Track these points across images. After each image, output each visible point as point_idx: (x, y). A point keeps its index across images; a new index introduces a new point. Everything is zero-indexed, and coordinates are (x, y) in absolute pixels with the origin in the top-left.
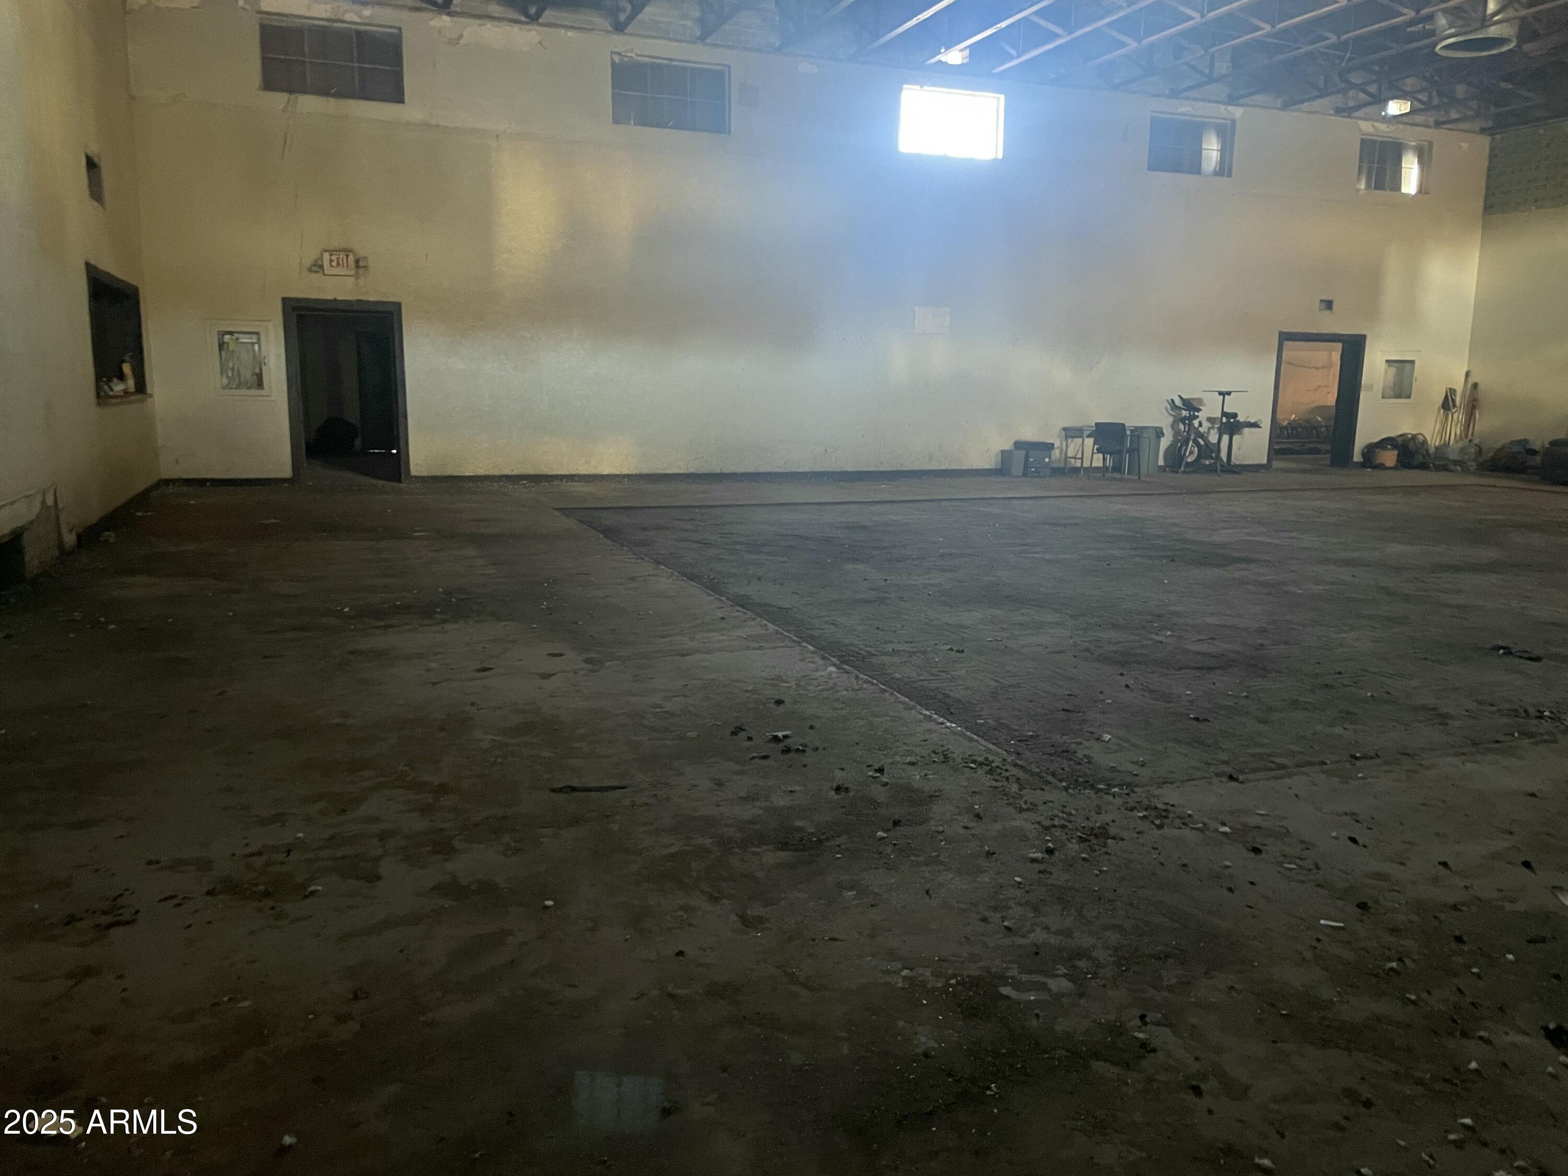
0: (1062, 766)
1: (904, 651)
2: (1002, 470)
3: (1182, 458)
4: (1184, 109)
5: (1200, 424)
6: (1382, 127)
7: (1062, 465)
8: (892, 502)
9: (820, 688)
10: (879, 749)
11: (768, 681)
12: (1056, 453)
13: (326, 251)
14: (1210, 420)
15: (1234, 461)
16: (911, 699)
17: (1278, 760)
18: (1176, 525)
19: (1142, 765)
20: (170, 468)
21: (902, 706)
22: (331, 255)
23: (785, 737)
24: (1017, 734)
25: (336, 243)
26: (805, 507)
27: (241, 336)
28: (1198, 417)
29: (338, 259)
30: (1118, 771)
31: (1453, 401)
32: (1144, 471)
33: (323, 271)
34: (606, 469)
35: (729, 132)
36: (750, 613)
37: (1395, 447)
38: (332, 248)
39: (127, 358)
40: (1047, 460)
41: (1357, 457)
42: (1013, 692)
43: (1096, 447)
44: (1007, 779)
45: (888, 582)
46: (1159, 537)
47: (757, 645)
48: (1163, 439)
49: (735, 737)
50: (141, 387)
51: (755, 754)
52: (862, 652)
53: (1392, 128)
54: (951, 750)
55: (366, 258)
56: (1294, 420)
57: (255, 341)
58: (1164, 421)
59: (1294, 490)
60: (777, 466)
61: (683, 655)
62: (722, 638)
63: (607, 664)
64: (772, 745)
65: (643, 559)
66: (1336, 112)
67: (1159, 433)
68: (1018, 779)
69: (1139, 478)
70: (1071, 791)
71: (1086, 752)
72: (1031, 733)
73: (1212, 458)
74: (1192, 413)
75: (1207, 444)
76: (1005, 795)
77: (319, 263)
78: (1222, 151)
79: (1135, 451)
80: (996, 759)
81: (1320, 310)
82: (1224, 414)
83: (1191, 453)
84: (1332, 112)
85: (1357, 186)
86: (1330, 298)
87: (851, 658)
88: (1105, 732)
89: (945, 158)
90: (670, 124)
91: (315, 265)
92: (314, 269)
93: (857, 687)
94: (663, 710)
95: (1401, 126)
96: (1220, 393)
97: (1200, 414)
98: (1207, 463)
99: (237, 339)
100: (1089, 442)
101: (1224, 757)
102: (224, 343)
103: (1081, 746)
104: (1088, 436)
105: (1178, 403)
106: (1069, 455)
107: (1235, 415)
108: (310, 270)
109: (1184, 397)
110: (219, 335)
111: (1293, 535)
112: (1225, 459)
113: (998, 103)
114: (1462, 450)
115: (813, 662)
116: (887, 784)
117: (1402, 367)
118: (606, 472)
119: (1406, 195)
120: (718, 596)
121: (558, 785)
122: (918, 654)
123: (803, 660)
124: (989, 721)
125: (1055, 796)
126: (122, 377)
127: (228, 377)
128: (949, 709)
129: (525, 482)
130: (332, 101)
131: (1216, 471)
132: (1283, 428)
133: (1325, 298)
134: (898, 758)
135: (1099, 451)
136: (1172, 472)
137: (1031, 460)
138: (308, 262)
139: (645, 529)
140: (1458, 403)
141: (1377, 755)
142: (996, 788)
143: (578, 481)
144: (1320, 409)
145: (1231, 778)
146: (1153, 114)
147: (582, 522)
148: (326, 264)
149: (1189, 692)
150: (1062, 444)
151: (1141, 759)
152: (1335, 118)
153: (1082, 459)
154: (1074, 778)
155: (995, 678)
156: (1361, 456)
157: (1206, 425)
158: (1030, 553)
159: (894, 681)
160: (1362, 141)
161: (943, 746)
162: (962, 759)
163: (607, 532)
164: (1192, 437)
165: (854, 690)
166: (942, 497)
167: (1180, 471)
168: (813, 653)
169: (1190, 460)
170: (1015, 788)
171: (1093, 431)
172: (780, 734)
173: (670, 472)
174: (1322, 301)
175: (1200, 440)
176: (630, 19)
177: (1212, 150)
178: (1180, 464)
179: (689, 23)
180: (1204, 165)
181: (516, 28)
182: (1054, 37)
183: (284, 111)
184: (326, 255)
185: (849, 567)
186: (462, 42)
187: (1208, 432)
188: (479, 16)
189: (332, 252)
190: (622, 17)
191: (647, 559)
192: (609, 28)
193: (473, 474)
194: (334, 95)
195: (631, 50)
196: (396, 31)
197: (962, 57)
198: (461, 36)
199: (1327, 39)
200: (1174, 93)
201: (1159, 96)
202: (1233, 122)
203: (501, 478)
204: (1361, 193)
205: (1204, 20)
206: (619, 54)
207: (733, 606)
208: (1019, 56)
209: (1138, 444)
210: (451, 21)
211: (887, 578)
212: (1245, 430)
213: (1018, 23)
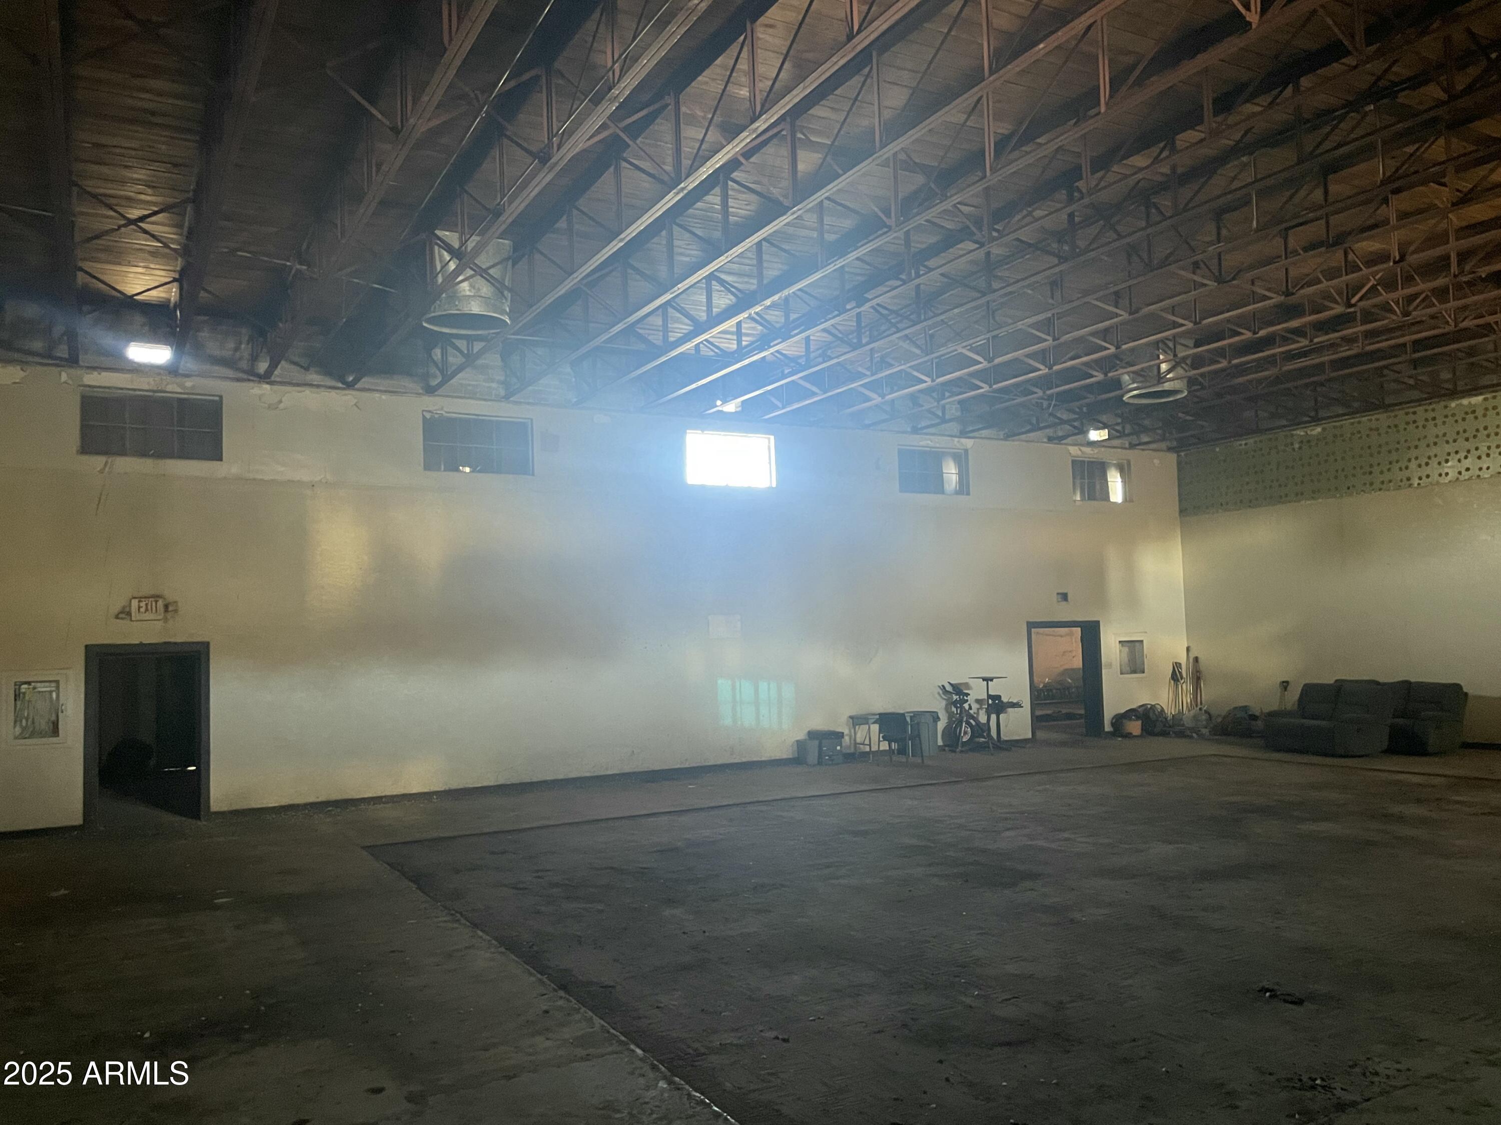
1: (731, 1044)
2: (799, 758)
3: (958, 738)
4: (925, 442)
5: (970, 708)
6: (1088, 450)
7: (852, 750)
9: (653, 1116)
11: (600, 1112)
12: (846, 741)
13: (134, 598)
14: (978, 701)
15: (1004, 737)
18: (962, 827)
22: (139, 601)
25: (146, 590)
27: (38, 685)
28: (967, 701)
29: (147, 605)
31: (1180, 673)
32: (926, 753)
33: (131, 616)
34: (416, 788)
35: (533, 475)
36: (573, 1000)
37: (1138, 718)
38: (140, 594)
40: (838, 748)
41: (1108, 728)
42: (842, 1100)
43: (881, 735)
45: (707, 934)
46: (950, 845)
47: (584, 1053)
48: (939, 723)
52: (690, 1050)
53: (1096, 451)
55: (176, 602)
56: (1048, 683)
57: (53, 689)
58: (938, 705)
61: (510, 1078)
62: (547, 1044)
63: (431, 1100)
65: (458, 921)
66: (1048, 440)
67: (935, 717)
73: (984, 737)
74: (961, 697)
75: (978, 723)
77: (127, 609)
78: (960, 474)
79: (916, 737)
81: (1058, 602)
82: (989, 696)
83: (965, 733)
84: (1045, 440)
85: (1074, 498)
86: (1065, 592)
87: (681, 1063)
89: (727, 487)
91: (123, 612)
92: (121, 616)
93: (690, 1112)
95: (1103, 449)
96: (984, 679)
97: (968, 697)
98: (981, 741)
99: (35, 688)
100: (875, 728)
102: (20, 693)
104: (874, 723)
105: (949, 688)
106: (858, 740)
107: (999, 697)
108: (117, 617)
109: (952, 682)
110: (15, 685)
112: (995, 736)
113: (769, 443)
114: (1195, 717)
115: (643, 1075)
117: (1133, 647)
118: (414, 791)
119: (1115, 503)
120: (539, 976)
122: (745, 1049)
123: (632, 1073)
127: (21, 727)
129: (330, 810)
130: (150, 461)
131: (989, 748)
132: (1041, 692)
133: (1061, 591)
135: (885, 738)
136: (951, 751)
137: (825, 749)
138: (116, 608)
139: (457, 871)
140: (1184, 675)
143: (386, 804)
144: (1069, 672)
146: (900, 447)
147: (391, 866)
148: (134, 611)
149: (1005, 1084)
150: (850, 731)
152: (1048, 445)
153: (870, 745)
155: (824, 1079)
156: (1111, 727)
157: (975, 706)
158: (836, 878)
159: (727, 1095)
160: (1073, 462)
163: (420, 880)
164: (965, 719)
167: (958, 750)
168: (642, 1060)
169: (964, 740)
171: (877, 719)
173: (480, 785)
174: (1058, 594)
175: (972, 721)
176: (440, 385)
177: (951, 472)
178: (957, 745)
179: (494, 385)
180: (946, 486)
181: (333, 393)
182: (814, 394)
183: (101, 471)
184: (135, 603)
185: (667, 912)
186: (282, 406)
187: (978, 713)
188: (298, 385)
189: (140, 599)
190: (434, 383)
191: (463, 921)
192: (421, 391)
193: (276, 805)
194: (152, 456)
195: (442, 409)
196: (217, 398)
197: (737, 407)
198: (280, 402)
199: (1036, 393)
200: (915, 431)
201: (903, 432)
202: (966, 451)
203: (306, 806)
204: (1078, 503)
205: (934, 383)
206: (430, 411)
207: (555, 990)
208: (783, 408)
209: (919, 730)
210: (271, 390)
211: (704, 928)
212: (1010, 710)
213: (782, 386)
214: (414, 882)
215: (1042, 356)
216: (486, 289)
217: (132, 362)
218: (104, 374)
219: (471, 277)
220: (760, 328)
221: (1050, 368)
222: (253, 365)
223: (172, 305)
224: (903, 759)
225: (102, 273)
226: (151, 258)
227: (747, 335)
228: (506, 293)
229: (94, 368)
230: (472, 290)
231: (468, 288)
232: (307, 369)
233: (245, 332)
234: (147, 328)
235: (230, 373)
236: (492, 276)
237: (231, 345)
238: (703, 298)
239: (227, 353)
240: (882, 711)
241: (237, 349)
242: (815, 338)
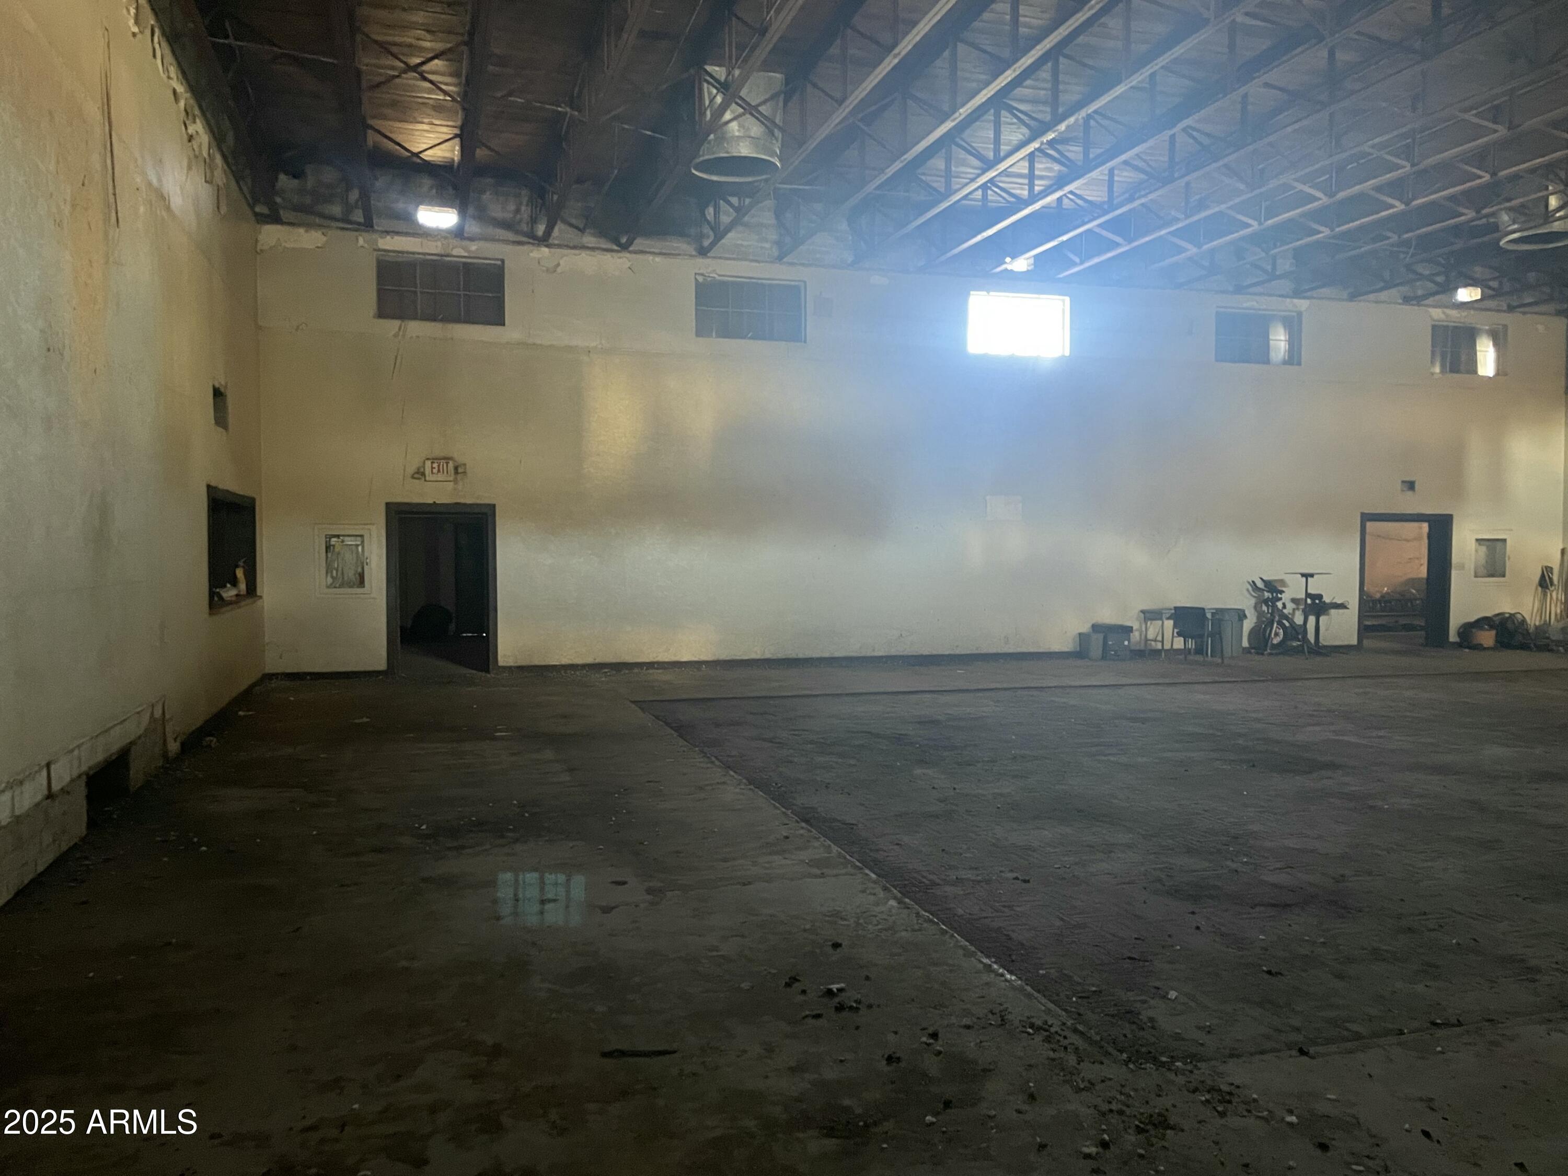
0: (1124, 1032)
1: (968, 879)
2: (1081, 652)
3: (1266, 640)
4: (1249, 303)
5: (1284, 606)
6: (1454, 313)
7: (1142, 647)
8: (967, 691)
9: (880, 927)
10: (935, 1008)
11: (827, 918)
12: (1135, 636)
13: (428, 459)
14: (1294, 600)
15: (1323, 642)
16: (972, 944)
17: (1355, 1027)
18: (1258, 720)
19: (1209, 1032)
20: (275, 663)
21: (961, 952)
22: (432, 463)
23: (840, 990)
24: (1079, 988)
25: (438, 453)
26: (878, 697)
27: (346, 539)
28: (1281, 599)
29: (439, 466)
30: (1183, 1039)
31: (1551, 579)
32: (1227, 651)
33: (425, 477)
34: (686, 655)
35: (805, 342)
36: (814, 831)
37: (1491, 627)
38: (434, 457)
39: (241, 563)
40: (1126, 643)
41: (1453, 637)
42: (1078, 934)
43: (1175, 631)
44: (1066, 1048)
45: (957, 791)
46: (1240, 735)
47: (818, 872)
48: (1245, 622)
49: (788, 989)
50: (252, 590)
51: (807, 1013)
52: (924, 880)
53: (1464, 314)
54: (1009, 1010)
55: (465, 465)
56: (1387, 593)
57: (359, 543)
58: (1247, 603)
59: (1385, 676)
60: (853, 648)
61: (744, 884)
62: (784, 862)
63: (669, 894)
64: (825, 1000)
65: (713, 762)
66: (1404, 301)
67: (1242, 615)
68: (1077, 1049)
69: (1223, 662)
70: (1131, 1066)
71: (1150, 1013)
72: (1094, 989)
73: (1299, 641)
74: (1275, 595)
75: (1293, 624)
76: (1063, 1070)
77: (422, 470)
78: (1290, 341)
79: (1217, 634)
80: (1055, 1022)
81: (1403, 491)
82: (1308, 595)
83: (1277, 634)
84: (1400, 301)
85: (1432, 370)
86: (1412, 479)
87: (914, 889)
88: (1173, 989)
89: (1012, 358)
90: (749, 335)
91: (417, 473)
92: (416, 476)
93: (917, 927)
94: (719, 953)
95: (1473, 312)
96: (1303, 575)
97: (1283, 596)
98: (1294, 644)
99: (343, 541)
100: (1169, 624)
101: (1296, 1022)
102: (330, 545)
103: (1145, 1006)
104: (1168, 619)
105: (1260, 584)
106: (1149, 637)
107: (1320, 597)
108: (413, 477)
109: (1265, 578)
110: (326, 538)
111: (1381, 733)
112: (1312, 640)
113: (1064, 305)
114: (1564, 630)
115: (874, 894)
116: (940, 1053)
117: (1494, 546)
118: (685, 659)
119: (1484, 377)
120: (784, 810)
121: (608, 1048)
122: (982, 884)
123: (863, 891)
124: (1052, 971)
125: (1113, 1071)
126: (234, 583)
127: (332, 577)
128: (1010, 955)
129: (606, 670)
130: (438, 325)
131: (1303, 652)
132: (1375, 602)
133: (1407, 479)
134: (953, 1020)
135: (1179, 634)
136: (1258, 653)
137: (1110, 643)
138: (411, 470)
139: (718, 725)
140: (1555, 582)
141: (1458, 1021)
142: (1053, 1060)
143: (657, 669)
144: (1412, 582)
145: (1302, 1052)
146: (1218, 309)
147: (657, 717)
148: (428, 471)
149: (1263, 937)
150: (1141, 627)
151: (1208, 1024)
152: (1404, 307)
153: (1162, 642)
154: (1136, 1047)
155: (1061, 915)
156: (1457, 636)
157: (1290, 606)
158: (1105, 755)
159: (956, 918)
160: (1434, 327)
161: (1001, 1004)
162: (1020, 1021)
163: (682, 730)
164: (1277, 619)
165: (914, 930)
166: (1017, 685)
167: (1266, 653)
168: (875, 882)
169: (1275, 642)
170: (1072, 1060)
171: (1172, 614)
172: (834, 987)
173: (746, 658)
174: (1403, 482)
175: (1285, 622)
176: (713, 244)
177: (1279, 340)
178: (1266, 646)
179: (767, 245)
180: (1273, 355)
181: (608, 256)
182: (1118, 245)
183: (396, 336)
184: (428, 463)
185: (918, 771)
186: (559, 270)
187: (1293, 614)
188: (574, 247)
189: (433, 460)
190: (706, 243)
191: (717, 763)
192: (694, 253)
193: (557, 663)
194: (442, 320)
195: (714, 271)
196: (499, 263)
197: (1028, 266)
198: (558, 265)
199: (1388, 238)
200: (1239, 290)
201: (1223, 292)
202: (1300, 314)
203: (584, 666)
204: (1436, 376)
205: (1262, 227)
206: (702, 275)
207: (798, 822)
208: (1082, 263)
209: (1220, 627)
210: (550, 252)
211: (956, 786)
212: (1333, 611)
213: (1081, 234)
214: (676, 731)
215: (1396, 188)
216: (756, 129)
217: (420, 227)
218: (396, 238)
219: (740, 115)
220: (1057, 167)
221: (1407, 204)
222: (532, 228)
223: (456, 164)
224: (1199, 658)
225: (391, 133)
226: (433, 113)
227: (1041, 178)
228: (776, 132)
229: (388, 232)
230: (742, 130)
231: (737, 128)
232: (582, 231)
233: (525, 192)
234: (434, 191)
235: (510, 236)
236: (761, 113)
237: (512, 207)
238: (991, 134)
239: (508, 216)
240: (1179, 605)
241: (518, 211)
242: (1120, 179)
